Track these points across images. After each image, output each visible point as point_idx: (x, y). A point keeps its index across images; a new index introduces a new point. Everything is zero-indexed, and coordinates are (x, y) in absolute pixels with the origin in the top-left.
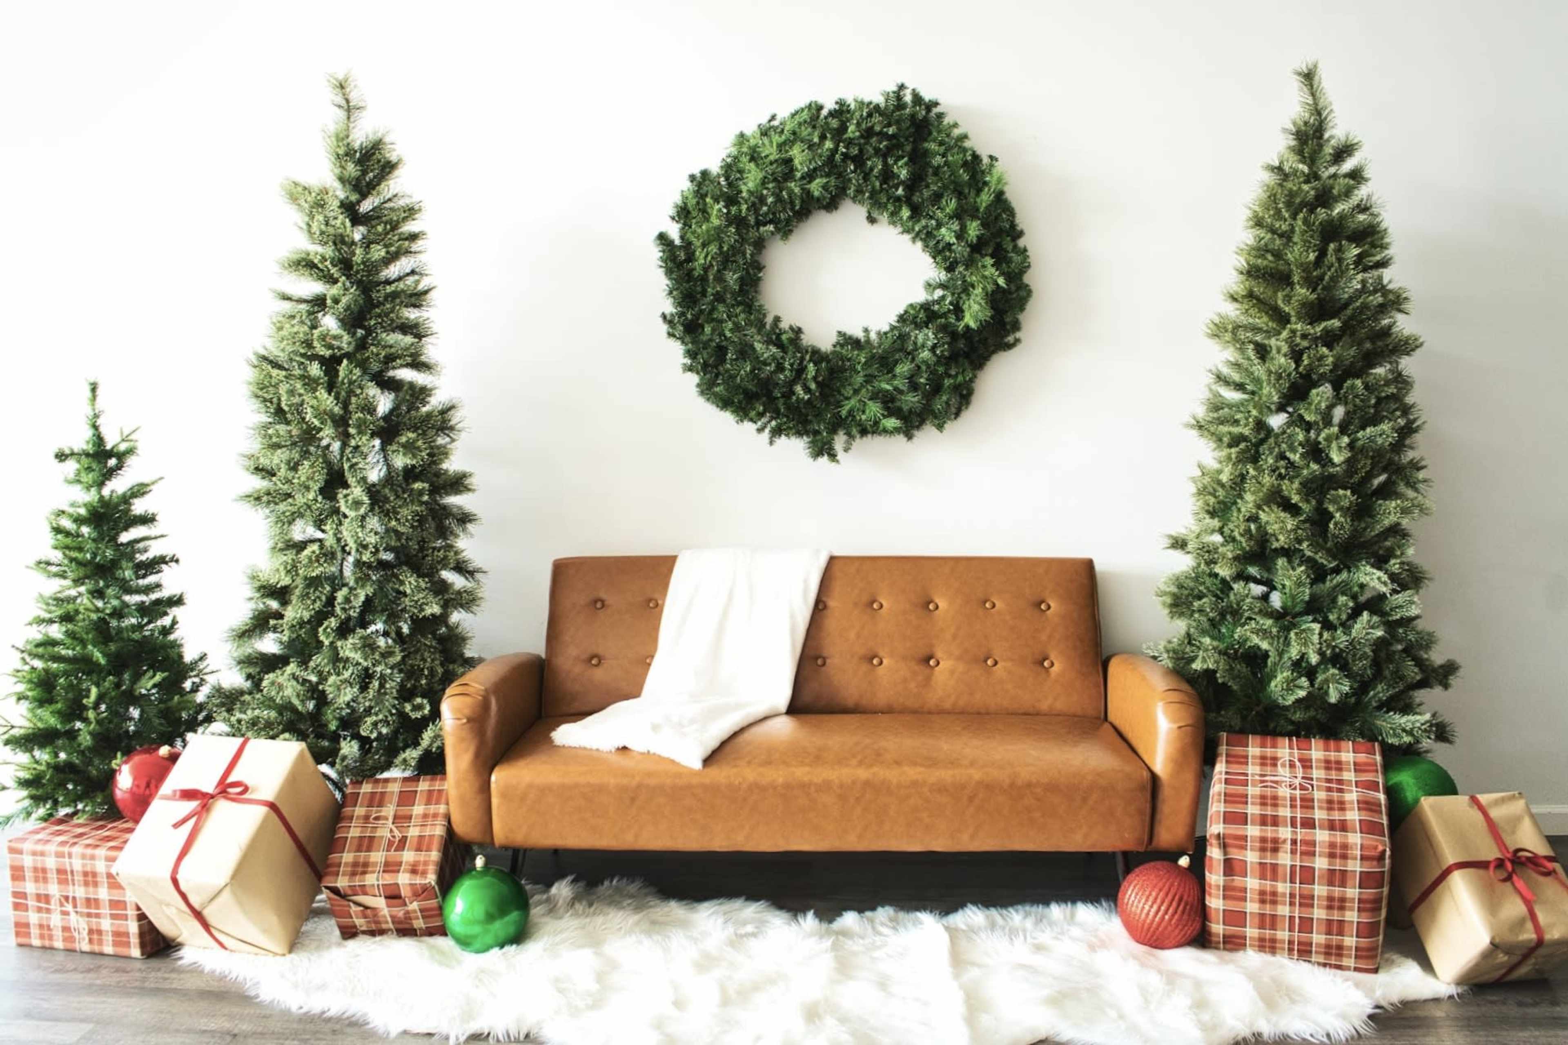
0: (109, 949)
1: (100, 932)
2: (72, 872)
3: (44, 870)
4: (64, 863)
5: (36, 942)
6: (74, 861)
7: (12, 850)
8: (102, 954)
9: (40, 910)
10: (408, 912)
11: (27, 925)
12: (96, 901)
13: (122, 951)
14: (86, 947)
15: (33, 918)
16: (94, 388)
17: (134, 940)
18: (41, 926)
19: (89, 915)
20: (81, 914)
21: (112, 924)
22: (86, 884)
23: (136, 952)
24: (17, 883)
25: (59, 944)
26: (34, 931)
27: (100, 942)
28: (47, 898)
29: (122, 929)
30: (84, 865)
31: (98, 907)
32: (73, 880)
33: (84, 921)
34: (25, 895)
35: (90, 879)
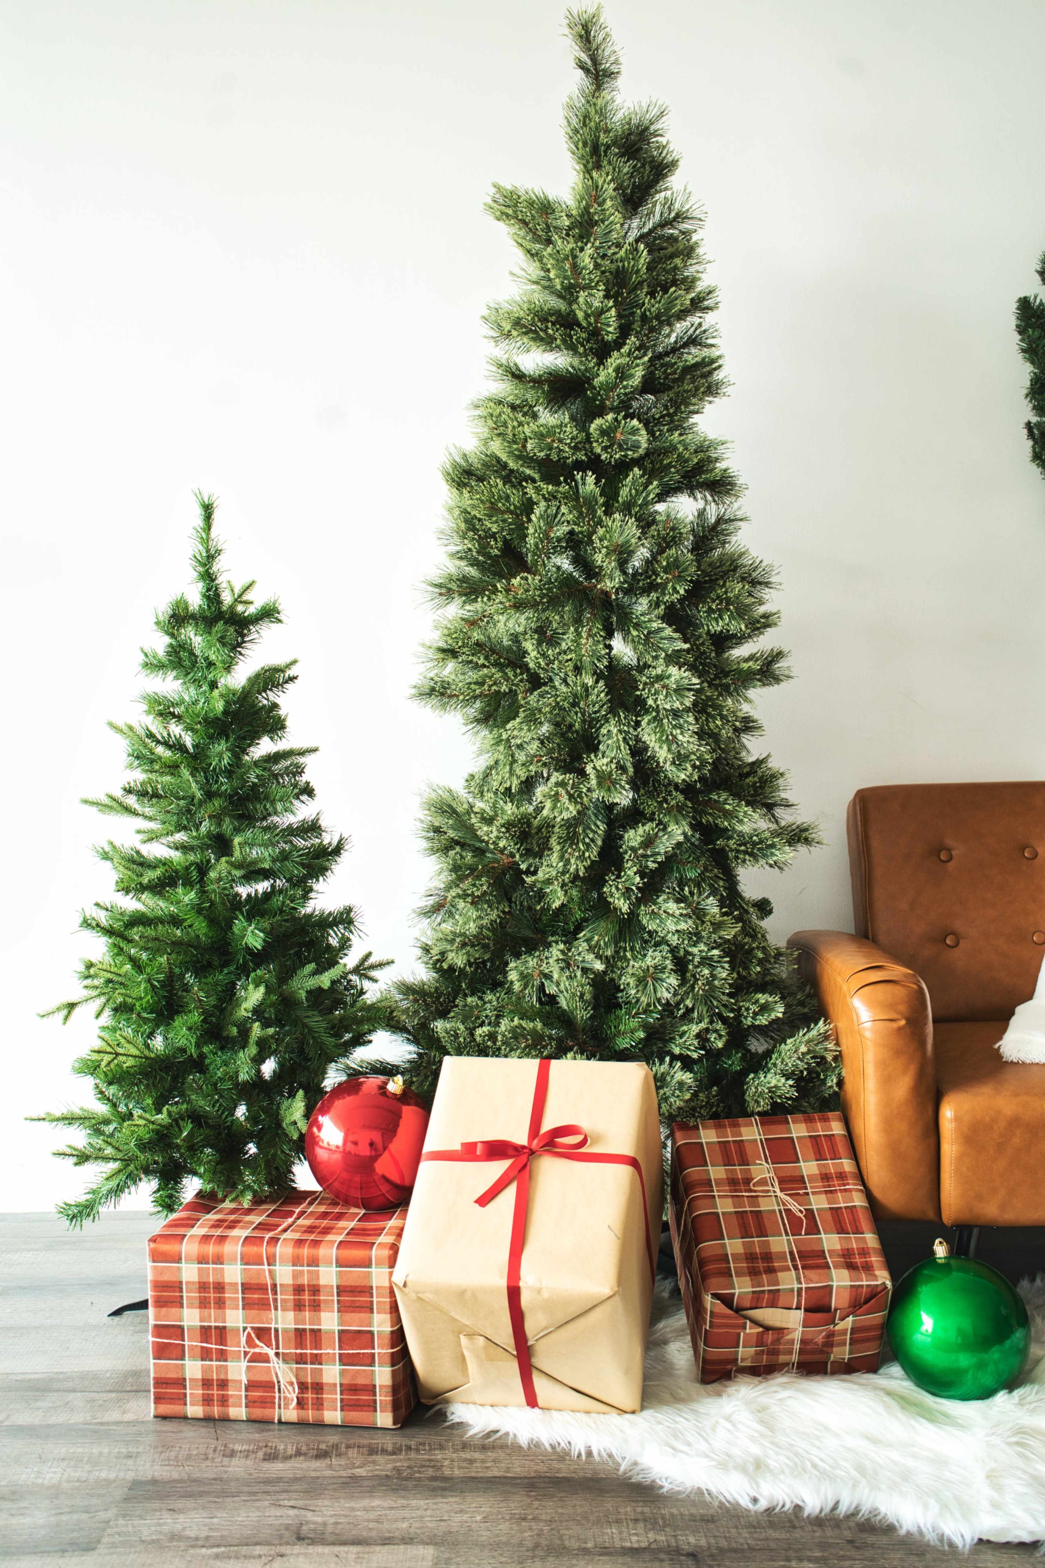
0: (333, 1416)
1: (318, 1387)
2: (274, 1286)
3: (220, 1287)
4: (260, 1273)
5: (194, 1410)
6: (278, 1268)
7: (156, 1256)
8: (320, 1425)
9: (205, 1355)
10: (831, 1334)
11: (181, 1382)
12: (316, 1333)
13: (358, 1417)
14: (291, 1414)
15: (193, 1369)
16: (208, 510)
17: (383, 1398)
18: (206, 1383)
19: (300, 1359)
20: (286, 1358)
21: (343, 1373)
22: (299, 1306)
23: (384, 1419)
24: (164, 1311)
25: (238, 1411)
26: (193, 1392)
27: (319, 1405)
28: (222, 1334)
29: (361, 1381)
30: (295, 1275)
31: (317, 1344)
32: (275, 1300)
33: (291, 1369)
34: (179, 1331)
35: (306, 1297)
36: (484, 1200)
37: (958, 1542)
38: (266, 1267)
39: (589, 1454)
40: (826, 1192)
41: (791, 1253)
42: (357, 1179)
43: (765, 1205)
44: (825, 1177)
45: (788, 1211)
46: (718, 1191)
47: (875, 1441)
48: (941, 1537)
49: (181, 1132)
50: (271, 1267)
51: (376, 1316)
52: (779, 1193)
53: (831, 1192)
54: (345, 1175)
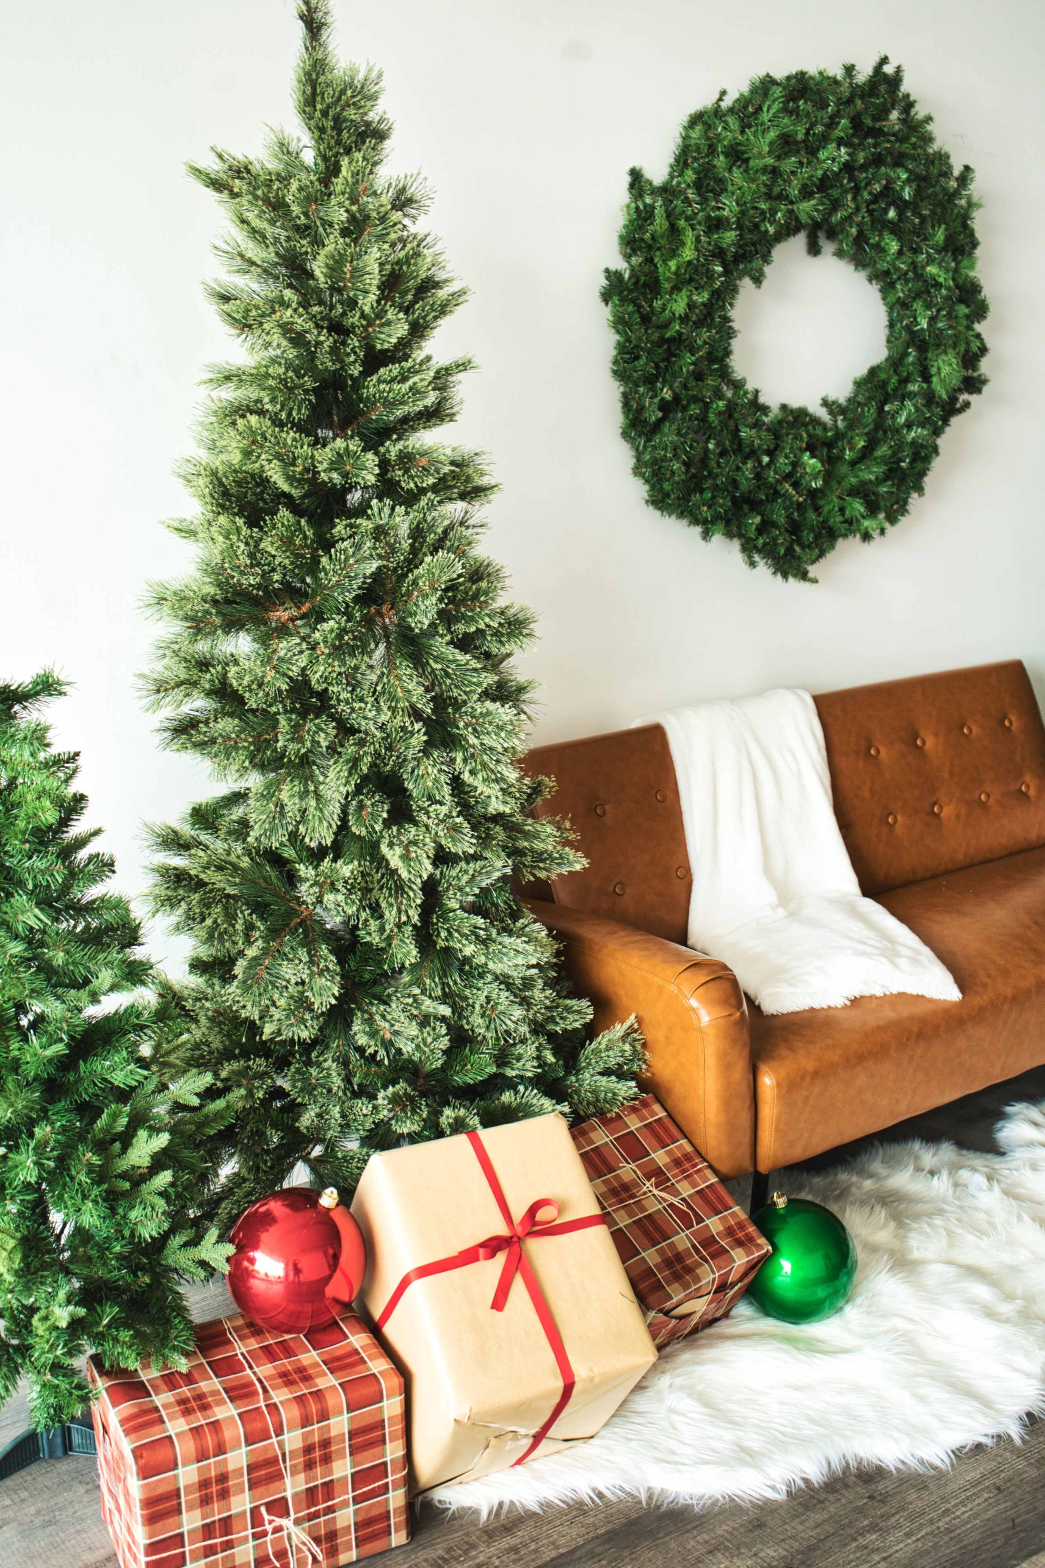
0: (349, 1556)
1: (333, 1535)
2: (283, 1455)
3: (223, 1478)
4: (268, 1447)
6: (286, 1436)
7: (145, 1473)
9: (208, 1552)
12: (328, 1485)
13: (373, 1547)
17: (397, 1520)
19: (313, 1517)
20: (298, 1521)
21: (357, 1512)
22: (309, 1466)
23: (399, 1538)
27: (334, 1551)
28: (226, 1524)
29: (375, 1512)
30: (305, 1437)
31: (330, 1496)
32: (285, 1469)
33: (304, 1529)
34: (179, 1538)
35: (317, 1454)
36: (499, 1303)
37: (938, 1463)
38: (274, 1440)
39: (600, 1495)
40: (685, 1177)
41: (694, 1246)
42: (308, 1308)
43: (653, 1207)
44: (677, 1162)
45: (671, 1205)
46: (610, 1206)
47: (797, 1388)
48: (922, 1462)
49: (101, 1319)
50: (280, 1438)
51: (388, 1446)
52: (655, 1192)
53: (688, 1176)
54: (291, 1307)
